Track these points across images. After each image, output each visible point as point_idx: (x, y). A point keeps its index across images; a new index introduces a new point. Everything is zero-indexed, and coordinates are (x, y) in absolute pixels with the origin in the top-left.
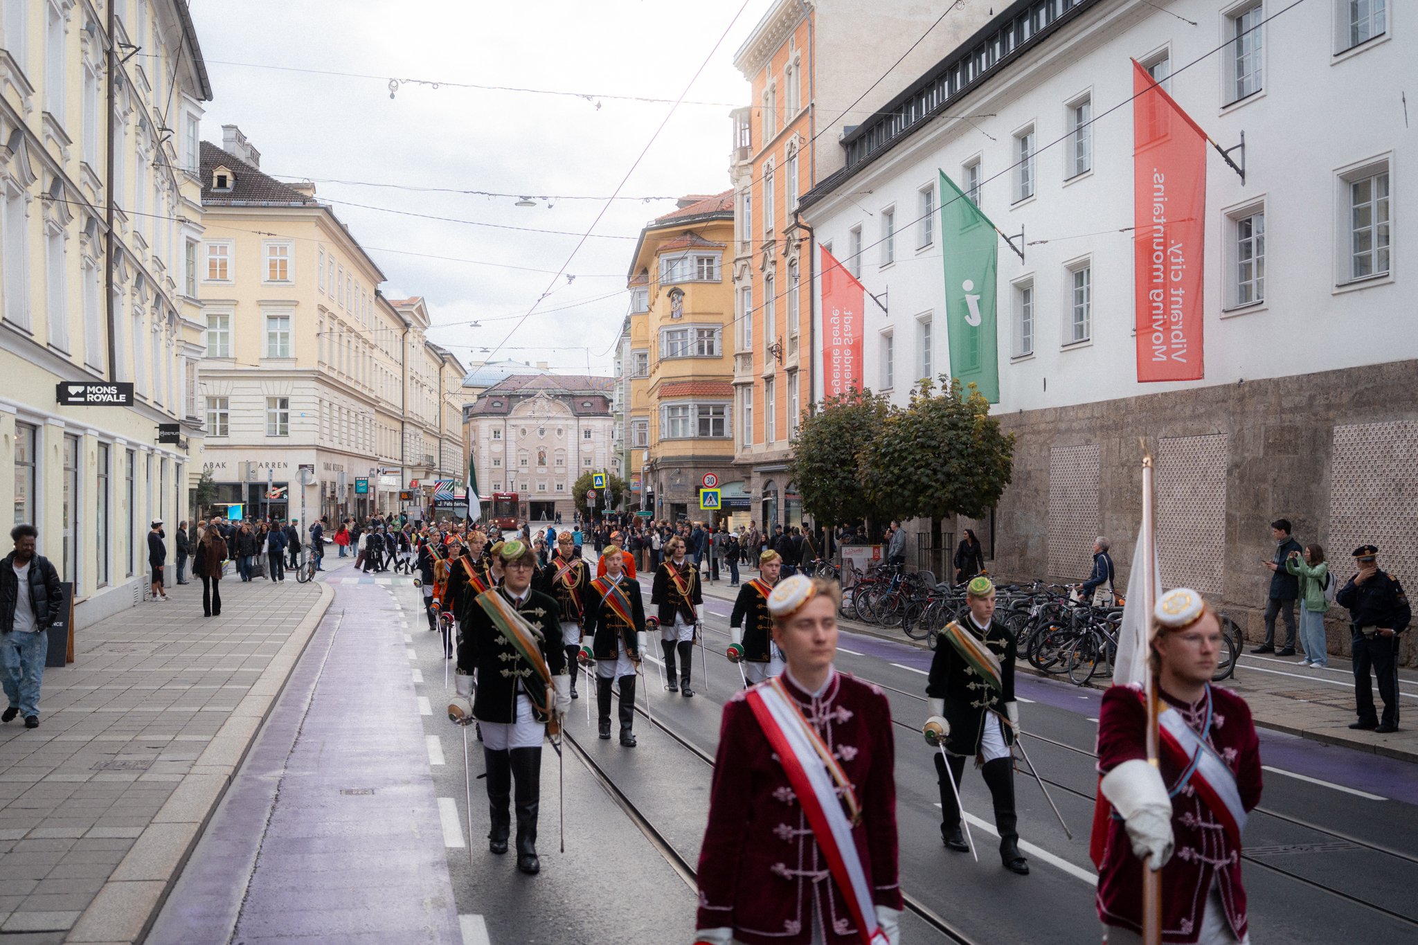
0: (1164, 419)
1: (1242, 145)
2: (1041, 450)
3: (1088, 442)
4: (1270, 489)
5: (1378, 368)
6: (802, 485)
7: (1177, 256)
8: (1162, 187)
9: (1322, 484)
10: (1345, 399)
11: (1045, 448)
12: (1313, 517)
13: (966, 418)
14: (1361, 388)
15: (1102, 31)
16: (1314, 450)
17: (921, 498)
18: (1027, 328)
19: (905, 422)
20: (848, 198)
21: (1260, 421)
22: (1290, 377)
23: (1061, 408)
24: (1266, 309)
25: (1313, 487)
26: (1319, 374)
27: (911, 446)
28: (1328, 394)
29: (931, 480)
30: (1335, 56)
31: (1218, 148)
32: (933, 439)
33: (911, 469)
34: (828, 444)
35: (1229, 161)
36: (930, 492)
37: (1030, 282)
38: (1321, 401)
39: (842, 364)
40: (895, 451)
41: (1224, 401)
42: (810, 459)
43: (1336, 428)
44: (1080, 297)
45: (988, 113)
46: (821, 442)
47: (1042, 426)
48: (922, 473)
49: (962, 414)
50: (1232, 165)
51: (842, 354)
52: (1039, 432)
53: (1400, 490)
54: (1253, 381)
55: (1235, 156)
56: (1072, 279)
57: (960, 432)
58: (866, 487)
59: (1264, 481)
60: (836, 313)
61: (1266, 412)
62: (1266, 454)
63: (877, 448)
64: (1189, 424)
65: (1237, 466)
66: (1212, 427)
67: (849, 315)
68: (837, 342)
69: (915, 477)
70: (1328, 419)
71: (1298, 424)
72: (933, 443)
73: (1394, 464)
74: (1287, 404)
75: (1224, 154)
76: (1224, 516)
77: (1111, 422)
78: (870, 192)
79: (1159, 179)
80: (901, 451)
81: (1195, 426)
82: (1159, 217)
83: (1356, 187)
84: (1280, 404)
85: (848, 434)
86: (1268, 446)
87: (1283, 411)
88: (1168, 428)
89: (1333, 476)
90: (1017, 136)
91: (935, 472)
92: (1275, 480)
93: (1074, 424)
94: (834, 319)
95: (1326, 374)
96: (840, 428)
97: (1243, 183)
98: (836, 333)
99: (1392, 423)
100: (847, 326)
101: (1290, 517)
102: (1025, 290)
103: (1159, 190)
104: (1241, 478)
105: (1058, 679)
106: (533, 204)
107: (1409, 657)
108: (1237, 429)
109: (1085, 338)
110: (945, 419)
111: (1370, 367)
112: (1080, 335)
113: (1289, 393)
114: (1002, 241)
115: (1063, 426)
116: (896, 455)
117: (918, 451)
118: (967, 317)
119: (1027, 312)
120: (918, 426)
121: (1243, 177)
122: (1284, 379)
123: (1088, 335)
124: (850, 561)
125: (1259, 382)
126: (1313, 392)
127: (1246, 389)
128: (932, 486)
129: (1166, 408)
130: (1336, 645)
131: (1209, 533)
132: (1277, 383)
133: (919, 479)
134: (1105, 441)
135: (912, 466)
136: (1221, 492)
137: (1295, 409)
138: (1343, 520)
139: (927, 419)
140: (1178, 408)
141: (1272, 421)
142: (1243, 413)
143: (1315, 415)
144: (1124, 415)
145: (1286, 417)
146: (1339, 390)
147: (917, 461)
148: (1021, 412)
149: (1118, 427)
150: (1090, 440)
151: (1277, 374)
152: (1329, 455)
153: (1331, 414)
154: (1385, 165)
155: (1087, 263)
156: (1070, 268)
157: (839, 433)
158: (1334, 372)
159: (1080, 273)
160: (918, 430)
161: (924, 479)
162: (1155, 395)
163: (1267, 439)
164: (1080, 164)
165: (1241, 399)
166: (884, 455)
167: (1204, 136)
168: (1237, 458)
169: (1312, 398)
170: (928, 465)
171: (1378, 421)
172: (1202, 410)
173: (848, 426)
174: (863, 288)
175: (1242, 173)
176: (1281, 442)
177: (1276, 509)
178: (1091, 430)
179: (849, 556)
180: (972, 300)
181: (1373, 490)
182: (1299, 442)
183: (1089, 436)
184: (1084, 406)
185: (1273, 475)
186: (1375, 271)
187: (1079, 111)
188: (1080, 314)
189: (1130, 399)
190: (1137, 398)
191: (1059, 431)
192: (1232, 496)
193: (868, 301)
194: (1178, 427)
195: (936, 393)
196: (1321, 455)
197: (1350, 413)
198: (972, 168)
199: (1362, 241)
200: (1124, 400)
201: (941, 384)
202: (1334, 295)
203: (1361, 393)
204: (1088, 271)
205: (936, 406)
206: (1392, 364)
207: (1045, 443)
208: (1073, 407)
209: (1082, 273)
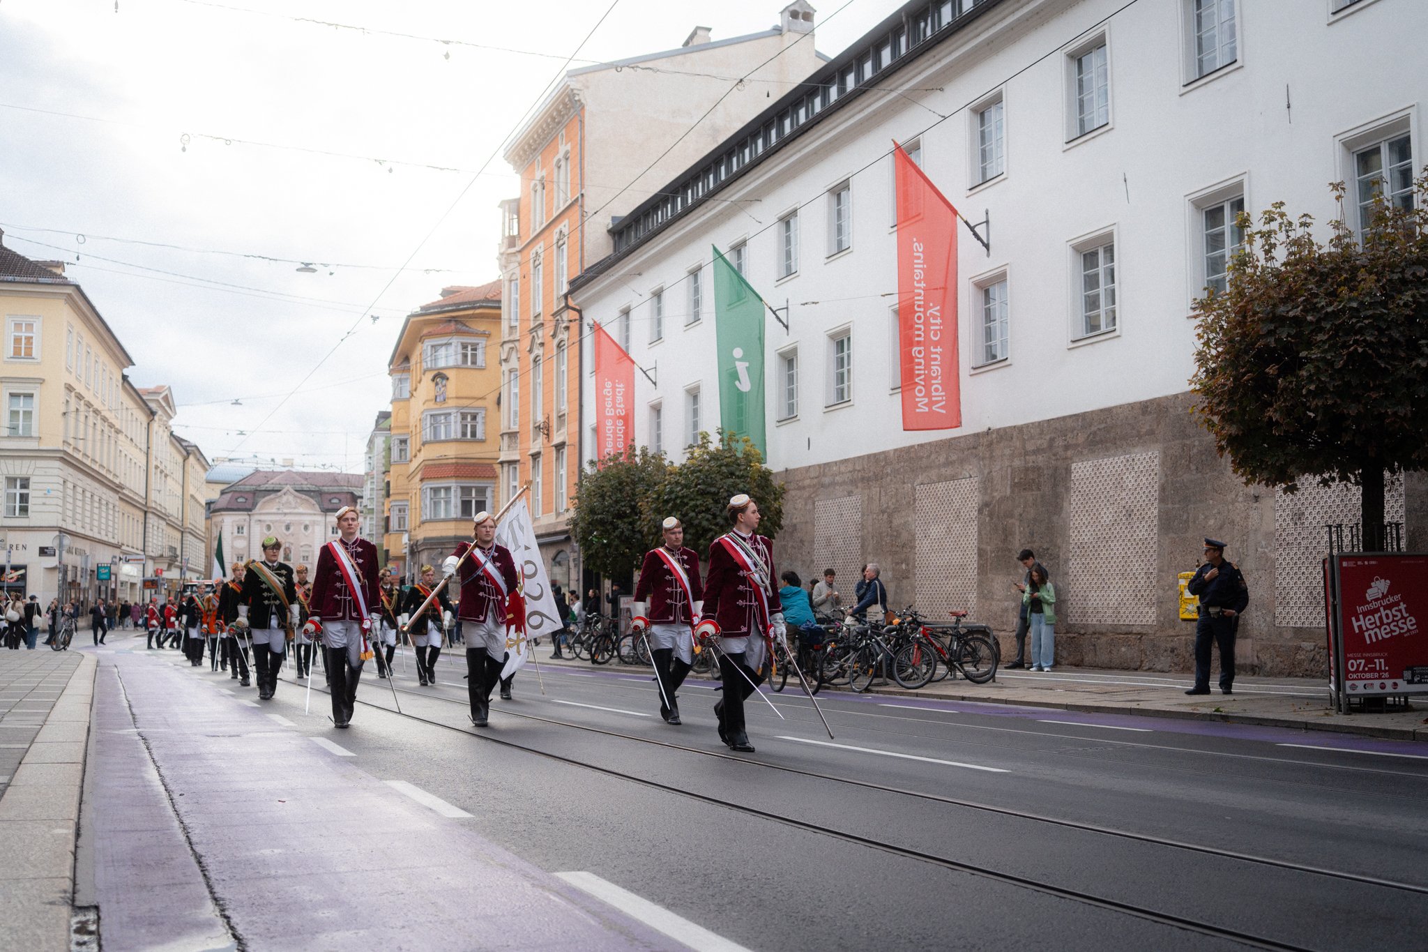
0: (921, 468)
1: (987, 222)
2: (806, 504)
3: (850, 494)
4: (1017, 523)
5: (1108, 411)
6: (583, 538)
7: (935, 317)
8: (921, 255)
9: (1063, 515)
10: (1081, 439)
11: (810, 502)
12: (1055, 545)
13: (743, 467)
14: (1094, 429)
15: (861, 123)
16: (1055, 486)
17: (702, 541)
18: (791, 394)
19: (683, 471)
20: (619, 279)
21: (1007, 463)
22: (1033, 423)
23: (825, 464)
24: (1010, 365)
25: (1055, 518)
26: (1058, 419)
27: (692, 493)
28: (1066, 436)
29: (711, 524)
30: (1067, 143)
31: (966, 222)
32: (712, 485)
33: (692, 514)
34: (610, 496)
35: (976, 235)
36: (710, 535)
37: (794, 351)
38: (1060, 442)
39: (615, 433)
40: (677, 498)
41: (974, 448)
42: (592, 511)
43: (1074, 466)
44: (841, 362)
45: (755, 198)
46: (603, 496)
47: (807, 482)
48: (703, 518)
49: (739, 465)
50: (979, 238)
51: (614, 424)
52: (804, 488)
53: (1130, 515)
54: (1000, 429)
55: (981, 230)
56: (833, 347)
57: (738, 481)
58: (649, 534)
59: (1012, 516)
60: (609, 385)
61: (1012, 456)
62: (1012, 492)
63: (659, 496)
64: (943, 470)
65: (986, 505)
66: (964, 472)
67: (621, 388)
68: (609, 412)
69: (696, 522)
70: (1066, 458)
71: (1040, 464)
72: (713, 490)
73: (1124, 494)
74: (1030, 446)
75: (972, 229)
76: (976, 551)
77: (872, 473)
78: (640, 274)
79: (918, 248)
80: (683, 497)
81: (948, 472)
82: (919, 282)
83: (1084, 255)
84: (1024, 448)
85: (628, 488)
86: (1014, 486)
87: (1026, 453)
88: (924, 475)
89: (1072, 507)
90: (781, 219)
91: (715, 516)
92: (1021, 515)
93: (837, 478)
94: (607, 391)
95: (1064, 418)
96: (620, 484)
97: (988, 255)
98: (609, 404)
99: (1122, 457)
100: (620, 398)
101: (1035, 547)
102: (789, 359)
103: (918, 258)
104: (991, 515)
105: (839, 689)
106: (314, 271)
107: (1142, 661)
108: (986, 472)
109: (846, 399)
110: (723, 468)
111: (1101, 410)
112: (841, 397)
113: (1032, 438)
114: (769, 314)
115: (826, 480)
116: (678, 501)
117: (699, 497)
118: (737, 383)
119: (791, 379)
120: (699, 474)
121: (988, 250)
122: (1027, 425)
123: (849, 396)
124: (628, 610)
125: (1005, 429)
126: (1053, 435)
127: (994, 436)
128: (711, 530)
129: (921, 458)
130: (1079, 657)
131: (963, 567)
132: (1020, 429)
133: (700, 523)
134: (866, 491)
135: (694, 511)
136: (973, 529)
137: (1037, 451)
138: (1081, 546)
139: (707, 468)
140: (933, 457)
141: (1017, 463)
142: (991, 457)
143: (1054, 455)
144: (884, 467)
145: (1031, 458)
146: (1075, 432)
147: (697, 506)
148: (787, 470)
149: (878, 477)
150: (852, 492)
151: (1020, 422)
152: (1068, 489)
153: (1069, 453)
154: (1110, 236)
155: (848, 330)
156: (832, 337)
157: (620, 487)
158: (1070, 416)
159: (841, 342)
160: (698, 478)
161: (705, 523)
162: (912, 447)
163: (1013, 479)
164: (840, 243)
165: (991, 444)
166: (667, 502)
167: (955, 212)
168: (987, 498)
169: (1052, 440)
170: (708, 510)
171: (1109, 457)
172: (954, 457)
173: (629, 480)
174: (633, 362)
175: (987, 246)
176: (1026, 481)
177: (1022, 541)
178: (853, 482)
179: (627, 606)
180: (741, 367)
181: (1107, 516)
182: (1042, 480)
183: (850, 488)
184: (846, 461)
185: (1020, 510)
186: (1103, 329)
187: (839, 195)
188: (841, 378)
189: (888, 452)
190: (896, 450)
191: (823, 486)
192: (983, 533)
193: (638, 374)
194: (933, 473)
195: (715, 444)
196: (1061, 489)
197: (1085, 452)
198: (738, 248)
199: (1092, 303)
200: (883, 452)
201: (719, 437)
202: (1069, 349)
203: (1095, 433)
204: (849, 339)
205: (714, 457)
206: (1121, 407)
207: (810, 497)
208: (836, 463)
209: (842, 342)
